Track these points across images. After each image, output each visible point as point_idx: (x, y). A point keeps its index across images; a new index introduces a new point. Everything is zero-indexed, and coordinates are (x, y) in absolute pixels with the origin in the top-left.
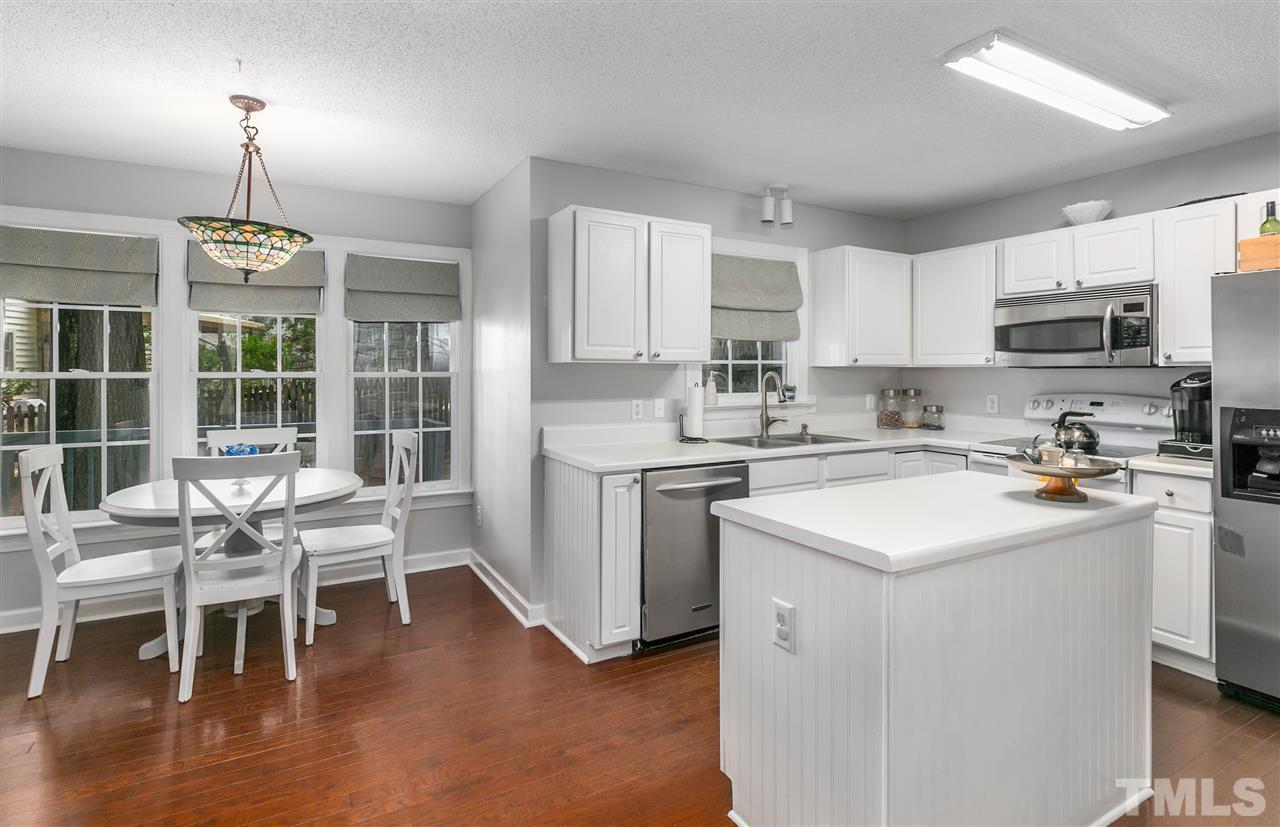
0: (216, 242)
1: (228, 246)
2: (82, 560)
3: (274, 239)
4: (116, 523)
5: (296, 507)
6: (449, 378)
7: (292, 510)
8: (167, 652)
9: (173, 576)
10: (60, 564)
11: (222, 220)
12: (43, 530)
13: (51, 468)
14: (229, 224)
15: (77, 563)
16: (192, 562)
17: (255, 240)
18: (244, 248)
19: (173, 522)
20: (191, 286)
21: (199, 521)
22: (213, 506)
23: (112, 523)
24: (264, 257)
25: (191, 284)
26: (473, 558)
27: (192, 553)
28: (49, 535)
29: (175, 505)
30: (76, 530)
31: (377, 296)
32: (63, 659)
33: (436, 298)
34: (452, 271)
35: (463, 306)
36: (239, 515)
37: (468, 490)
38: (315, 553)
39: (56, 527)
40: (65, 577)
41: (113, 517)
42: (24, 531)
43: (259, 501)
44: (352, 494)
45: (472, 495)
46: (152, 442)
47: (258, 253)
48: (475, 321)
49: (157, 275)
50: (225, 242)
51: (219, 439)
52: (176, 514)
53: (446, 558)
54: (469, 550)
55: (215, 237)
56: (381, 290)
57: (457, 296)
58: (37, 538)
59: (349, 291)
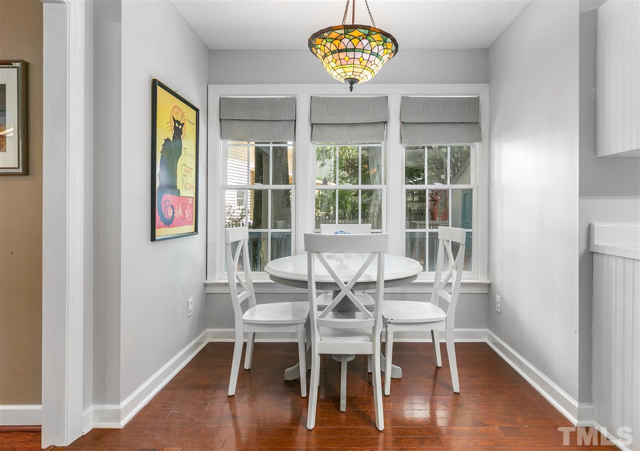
0: (333, 52)
1: (342, 55)
2: (257, 304)
3: (374, 44)
4: (274, 282)
5: (385, 281)
6: (471, 190)
7: (382, 284)
8: (300, 377)
9: (303, 324)
10: (245, 305)
11: (338, 28)
12: (238, 281)
13: (242, 242)
14: (342, 31)
15: (254, 305)
16: (316, 318)
17: (360, 46)
18: (351, 54)
19: (304, 284)
20: (312, 127)
21: (321, 285)
22: (330, 275)
23: (271, 281)
24: (364, 63)
25: (312, 125)
26: (491, 338)
27: (315, 308)
28: (240, 285)
29: (305, 271)
30: (255, 284)
31: (422, 127)
32: (248, 369)
33: (462, 125)
34: (474, 103)
35: (482, 131)
36: (346, 283)
37: (487, 281)
38: (392, 321)
39: (245, 281)
40: (247, 316)
41: (272, 277)
42: (227, 281)
43: (359, 274)
44: (415, 277)
45: (489, 286)
46: (292, 230)
47: (361, 59)
48: (492, 142)
49: (295, 121)
50: (340, 51)
51: (328, 230)
52: (306, 279)
53: (470, 335)
54: (487, 330)
55: (333, 48)
56: (424, 121)
57: (477, 123)
58: (233, 287)
59: (403, 123)
